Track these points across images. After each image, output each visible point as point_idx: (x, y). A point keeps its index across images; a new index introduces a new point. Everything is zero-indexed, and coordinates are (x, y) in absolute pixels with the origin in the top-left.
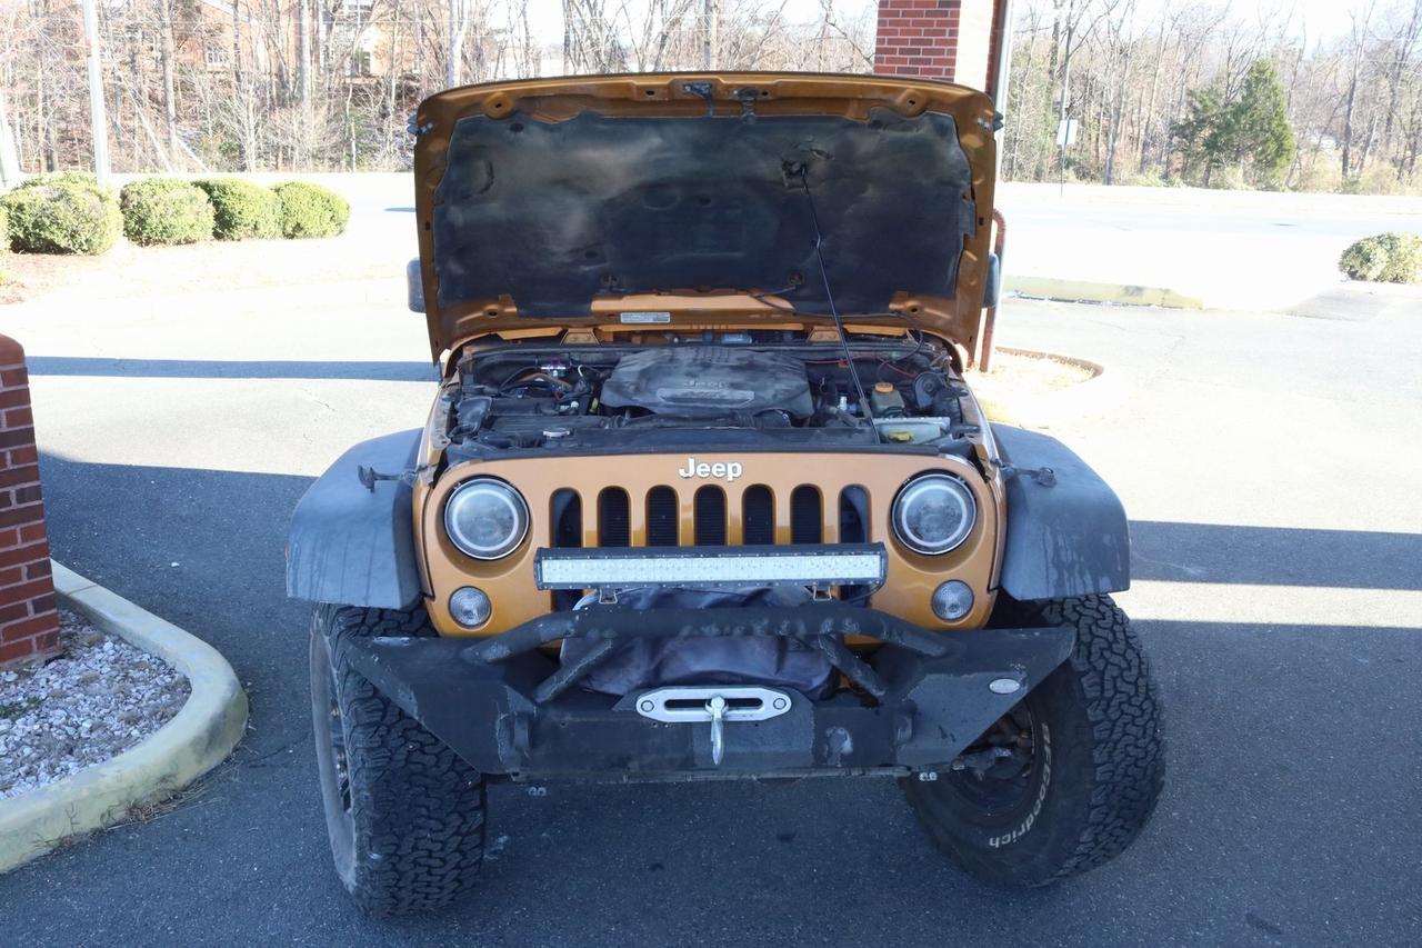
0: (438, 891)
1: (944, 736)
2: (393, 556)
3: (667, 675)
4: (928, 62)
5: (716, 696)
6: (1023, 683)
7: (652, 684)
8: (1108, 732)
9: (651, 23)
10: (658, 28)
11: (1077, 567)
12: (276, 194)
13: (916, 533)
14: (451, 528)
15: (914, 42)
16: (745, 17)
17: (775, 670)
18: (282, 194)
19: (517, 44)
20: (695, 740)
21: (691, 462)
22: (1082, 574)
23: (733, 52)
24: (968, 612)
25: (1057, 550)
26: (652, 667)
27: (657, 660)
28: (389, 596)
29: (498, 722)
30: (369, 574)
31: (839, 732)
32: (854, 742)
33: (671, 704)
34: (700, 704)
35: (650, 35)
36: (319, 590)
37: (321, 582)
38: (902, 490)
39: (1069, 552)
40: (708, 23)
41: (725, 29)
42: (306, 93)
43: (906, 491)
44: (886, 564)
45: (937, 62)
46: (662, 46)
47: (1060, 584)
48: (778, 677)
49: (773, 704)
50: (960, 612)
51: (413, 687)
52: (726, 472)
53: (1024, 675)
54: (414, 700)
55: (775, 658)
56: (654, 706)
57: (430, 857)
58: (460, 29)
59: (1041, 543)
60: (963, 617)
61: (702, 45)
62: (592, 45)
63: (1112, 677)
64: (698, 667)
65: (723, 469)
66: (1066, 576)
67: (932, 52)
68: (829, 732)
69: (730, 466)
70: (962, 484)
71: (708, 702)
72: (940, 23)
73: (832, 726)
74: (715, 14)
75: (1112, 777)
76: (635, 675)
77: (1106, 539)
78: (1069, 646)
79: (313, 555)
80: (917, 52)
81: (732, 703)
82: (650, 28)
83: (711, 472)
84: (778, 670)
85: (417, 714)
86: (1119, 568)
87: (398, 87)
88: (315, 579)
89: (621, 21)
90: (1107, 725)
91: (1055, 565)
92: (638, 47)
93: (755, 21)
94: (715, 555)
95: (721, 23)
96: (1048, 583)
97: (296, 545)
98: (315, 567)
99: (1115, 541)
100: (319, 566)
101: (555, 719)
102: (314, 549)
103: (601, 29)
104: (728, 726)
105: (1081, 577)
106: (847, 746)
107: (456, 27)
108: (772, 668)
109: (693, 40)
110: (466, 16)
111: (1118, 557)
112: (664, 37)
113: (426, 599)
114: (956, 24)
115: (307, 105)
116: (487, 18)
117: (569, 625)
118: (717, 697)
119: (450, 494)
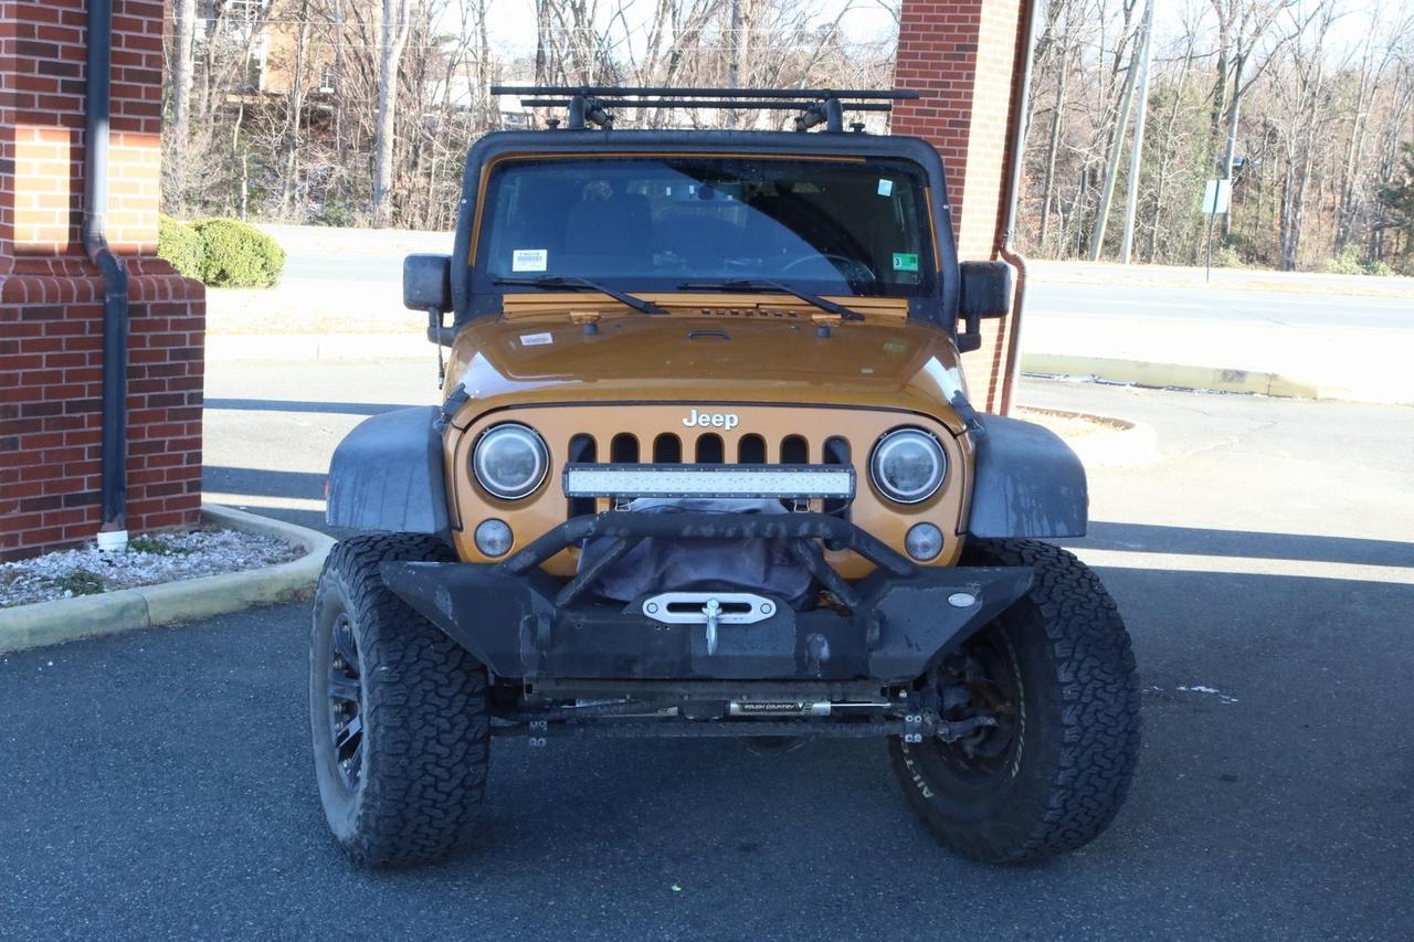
0: (434, 844)
1: (910, 645)
2: (429, 487)
3: (670, 583)
4: (945, 104)
5: (711, 599)
6: (978, 598)
7: (657, 590)
9: (658, 35)
10: (667, 43)
11: (1035, 512)
12: (197, 233)
13: (892, 482)
14: (479, 468)
15: (932, 84)
16: (788, 31)
17: (762, 580)
18: (206, 233)
19: (471, 57)
20: (692, 641)
21: (694, 412)
22: (1039, 519)
23: (768, 79)
24: (938, 554)
25: (1016, 497)
26: (657, 576)
27: (661, 572)
28: (425, 522)
29: (522, 623)
30: (406, 505)
31: (818, 639)
32: (831, 648)
33: (673, 607)
34: (697, 607)
35: (656, 53)
36: (360, 518)
37: (361, 511)
38: (878, 444)
39: (1028, 500)
40: (735, 40)
41: (759, 48)
42: (181, 114)
43: (881, 446)
44: (855, 481)
45: (954, 104)
46: (672, 69)
47: (1019, 525)
48: (766, 586)
49: (761, 609)
50: (930, 553)
51: (449, 590)
52: (724, 422)
53: (978, 591)
54: (449, 602)
55: (762, 569)
56: (658, 608)
57: (434, 807)
58: (398, 37)
59: (1002, 489)
60: (933, 558)
61: (728, 68)
62: (576, 64)
64: (695, 576)
65: (722, 419)
66: (1025, 519)
67: (949, 95)
68: (810, 638)
69: (728, 417)
70: (934, 438)
71: (705, 605)
72: (958, 67)
73: (811, 633)
74: (745, 28)
76: (643, 583)
77: (1064, 490)
78: (1027, 580)
79: (354, 490)
80: (935, 94)
81: (726, 608)
82: (657, 42)
83: (711, 422)
84: (765, 580)
85: (452, 615)
86: (1075, 516)
87: (304, 110)
88: (355, 509)
89: (617, 32)
91: (1015, 510)
92: (639, 69)
93: (801, 38)
94: (713, 470)
95: (754, 40)
96: (1008, 524)
97: (338, 481)
98: (356, 499)
99: (1072, 493)
100: (360, 498)
101: (573, 621)
102: (355, 484)
103: (589, 43)
104: (721, 627)
105: (1039, 521)
106: (825, 652)
107: (393, 34)
108: (761, 578)
109: (715, 61)
110: (407, 18)
111: (1075, 506)
112: (676, 57)
113: (454, 531)
114: (973, 67)
115: (183, 128)
116: (433, 23)
117: (591, 524)
118: (713, 600)
119: (479, 437)
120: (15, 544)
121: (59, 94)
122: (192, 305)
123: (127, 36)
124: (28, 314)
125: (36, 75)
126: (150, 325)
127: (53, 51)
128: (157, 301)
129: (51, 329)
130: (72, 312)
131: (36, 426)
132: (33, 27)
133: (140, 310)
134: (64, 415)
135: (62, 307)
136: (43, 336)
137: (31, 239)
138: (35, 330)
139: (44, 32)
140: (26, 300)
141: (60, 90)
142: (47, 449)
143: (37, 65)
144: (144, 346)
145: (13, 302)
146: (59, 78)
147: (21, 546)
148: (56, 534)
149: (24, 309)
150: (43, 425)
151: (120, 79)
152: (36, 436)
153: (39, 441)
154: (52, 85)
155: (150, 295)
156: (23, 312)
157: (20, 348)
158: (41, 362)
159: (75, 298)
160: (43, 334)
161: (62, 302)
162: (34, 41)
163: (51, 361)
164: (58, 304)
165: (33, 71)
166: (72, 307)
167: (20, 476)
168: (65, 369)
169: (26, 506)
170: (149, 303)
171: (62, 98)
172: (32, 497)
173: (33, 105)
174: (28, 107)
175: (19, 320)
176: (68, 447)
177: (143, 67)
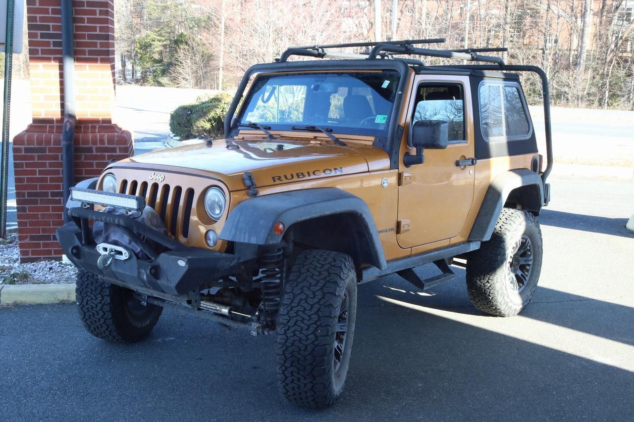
1: (168, 280)
6: (186, 264)
8: (287, 321)
11: (244, 230)
22: (245, 233)
39: (243, 224)
43: (207, 193)
47: (234, 235)
49: (124, 254)
52: (160, 178)
53: (187, 260)
59: (233, 218)
60: (214, 246)
63: (301, 298)
66: (238, 233)
70: (223, 192)
75: (285, 342)
77: (263, 223)
83: (156, 178)
84: (129, 243)
90: (287, 317)
91: (235, 228)
105: (244, 235)
120: (28, 255)
121: (52, 48)
122: (119, 148)
123: (88, 18)
124: (27, 150)
125: (39, 39)
126: (96, 157)
127: (48, 28)
128: (99, 145)
129: (39, 158)
130: (51, 150)
131: (36, 202)
132: (36, 17)
133: (90, 150)
134: (50, 198)
135: (46, 148)
136: (36, 161)
137: (41, 115)
138: (32, 158)
139: (42, 19)
140: (26, 144)
141: (52, 46)
142: (42, 213)
143: (39, 35)
144: (93, 167)
145: (19, 145)
146: (52, 40)
147: (30, 256)
148: (49, 252)
149: (25, 148)
150: (39, 202)
151: (85, 39)
152: (36, 207)
153: (38, 209)
154: (48, 44)
155: (95, 142)
156: (25, 149)
157: (24, 166)
158: (36, 173)
159: (52, 143)
160: (36, 160)
161: (45, 145)
162: (37, 23)
163: (41, 172)
164: (43, 146)
165: (37, 38)
166: (52, 148)
167: (28, 224)
168: (49, 176)
169: (32, 238)
170: (94, 147)
171: (54, 49)
172: (35, 234)
173: (38, 54)
174: (36, 54)
175: (23, 153)
176: (52, 213)
177: (98, 32)
